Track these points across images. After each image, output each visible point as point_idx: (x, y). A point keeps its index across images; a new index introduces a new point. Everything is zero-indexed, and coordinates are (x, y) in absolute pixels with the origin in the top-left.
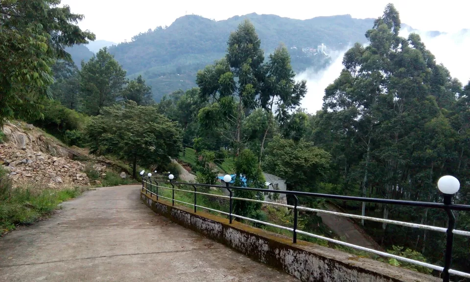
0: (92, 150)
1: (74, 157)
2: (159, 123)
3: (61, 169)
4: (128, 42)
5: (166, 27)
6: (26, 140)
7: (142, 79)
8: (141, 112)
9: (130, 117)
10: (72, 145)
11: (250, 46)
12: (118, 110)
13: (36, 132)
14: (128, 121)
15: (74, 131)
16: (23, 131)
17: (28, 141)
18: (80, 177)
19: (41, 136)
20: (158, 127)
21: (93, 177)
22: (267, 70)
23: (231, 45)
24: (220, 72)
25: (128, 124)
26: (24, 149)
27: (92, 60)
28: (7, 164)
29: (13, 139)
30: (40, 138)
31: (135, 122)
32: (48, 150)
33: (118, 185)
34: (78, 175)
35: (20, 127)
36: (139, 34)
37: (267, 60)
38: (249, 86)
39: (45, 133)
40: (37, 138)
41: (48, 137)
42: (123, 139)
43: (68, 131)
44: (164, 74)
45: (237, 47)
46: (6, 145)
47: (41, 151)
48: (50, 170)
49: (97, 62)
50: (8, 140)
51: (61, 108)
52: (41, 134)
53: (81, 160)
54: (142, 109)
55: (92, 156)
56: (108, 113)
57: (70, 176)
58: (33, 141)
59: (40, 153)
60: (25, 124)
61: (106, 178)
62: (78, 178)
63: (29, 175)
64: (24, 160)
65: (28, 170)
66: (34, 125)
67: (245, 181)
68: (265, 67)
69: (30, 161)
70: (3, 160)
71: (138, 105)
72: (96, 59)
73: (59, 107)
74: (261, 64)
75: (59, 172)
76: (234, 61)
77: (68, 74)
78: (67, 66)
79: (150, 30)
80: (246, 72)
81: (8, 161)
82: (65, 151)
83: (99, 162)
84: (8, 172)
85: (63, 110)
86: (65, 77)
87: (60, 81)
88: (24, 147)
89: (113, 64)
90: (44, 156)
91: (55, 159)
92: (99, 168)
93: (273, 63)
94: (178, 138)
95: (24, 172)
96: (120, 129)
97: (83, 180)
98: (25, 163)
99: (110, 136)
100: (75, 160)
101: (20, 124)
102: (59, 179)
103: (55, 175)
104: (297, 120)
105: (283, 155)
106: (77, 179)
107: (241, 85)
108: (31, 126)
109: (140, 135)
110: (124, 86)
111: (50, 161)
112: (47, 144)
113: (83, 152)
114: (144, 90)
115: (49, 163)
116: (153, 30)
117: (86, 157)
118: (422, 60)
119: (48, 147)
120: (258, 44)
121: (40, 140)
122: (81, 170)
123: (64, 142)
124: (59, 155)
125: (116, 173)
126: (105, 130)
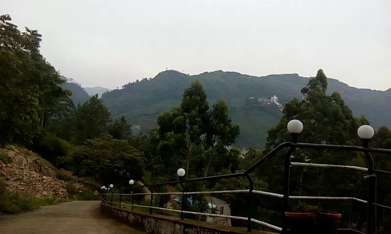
0: (75, 172)
1: (60, 177)
2: (128, 153)
3: (48, 185)
4: (119, 89)
5: (151, 79)
6: (25, 162)
7: (125, 119)
8: (114, 143)
9: (106, 148)
10: (60, 168)
11: (198, 98)
12: (98, 142)
13: (34, 157)
14: (104, 150)
15: (64, 157)
16: (24, 155)
17: (26, 163)
18: (61, 192)
19: (37, 159)
20: (127, 156)
21: (72, 193)
22: (210, 116)
23: (185, 96)
24: (175, 116)
25: (104, 153)
26: (22, 169)
27: (86, 103)
28: (8, 179)
29: (15, 162)
30: (35, 161)
31: (109, 151)
32: (40, 171)
33: (90, 200)
34: (60, 190)
35: (22, 152)
36: (129, 84)
37: (211, 109)
38: (196, 127)
39: (40, 157)
40: (34, 161)
41: (42, 161)
42: (99, 164)
43: (59, 157)
44: (146, 115)
45: (189, 98)
46: (9, 165)
47: (36, 171)
48: (39, 186)
49: (90, 105)
50: (11, 161)
51: (55, 139)
52: (37, 158)
53: (65, 180)
54: (116, 141)
55: (75, 177)
56: (90, 144)
57: (53, 191)
58: (30, 164)
59: (34, 172)
60: (26, 150)
61: (81, 194)
62: (60, 193)
63: (23, 188)
64: (21, 177)
65: (22, 185)
66: (33, 151)
67: (191, 201)
68: (209, 114)
69: (25, 178)
70: (5, 177)
71: (114, 138)
72: (89, 103)
73: (54, 137)
74: (207, 111)
75: (46, 188)
76: (186, 108)
77: (67, 113)
78: (68, 107)
79: (138, 80)
80: (194, 116)
81: (8, 177)
82: (53, 172)
83: (79, 182)
84: (7, 186)
85: (57, 141)
86: (66, 115)
87: (61, 118)
88: (23, 168)
89: (101, 107)
90: (35, 175)
91: (45, 177)
92: (77, 186)
93: (215, 111)
94: (141, 165)
95: (19, 186)
96: (98, 156)
97: (63, 194)
98: (21, 179)
99: (89, 161)
100: (60, 179)
101: (22, 150)
102: (45, 193)
103: (42, 189)
104: (232, 154)
105: (229, 183)
106: (58, 194)
107: (190, 126)
108: (31, 152)
109: (113, 161)
110: (108, 124)
111: (40, 179)
112: (40, 166)
113: (69, 174)
114: (126, 127)
115: (40, 180)
116: (140, 81)
117: (70, 177)
118: (341, 113)
119: (41, 168)
120: (205, 97)
121: (36, 162)
122: (63, 187)
123: (54, 165)
124: (48, 175)
125: (91, 191)
126: (86, 157)
